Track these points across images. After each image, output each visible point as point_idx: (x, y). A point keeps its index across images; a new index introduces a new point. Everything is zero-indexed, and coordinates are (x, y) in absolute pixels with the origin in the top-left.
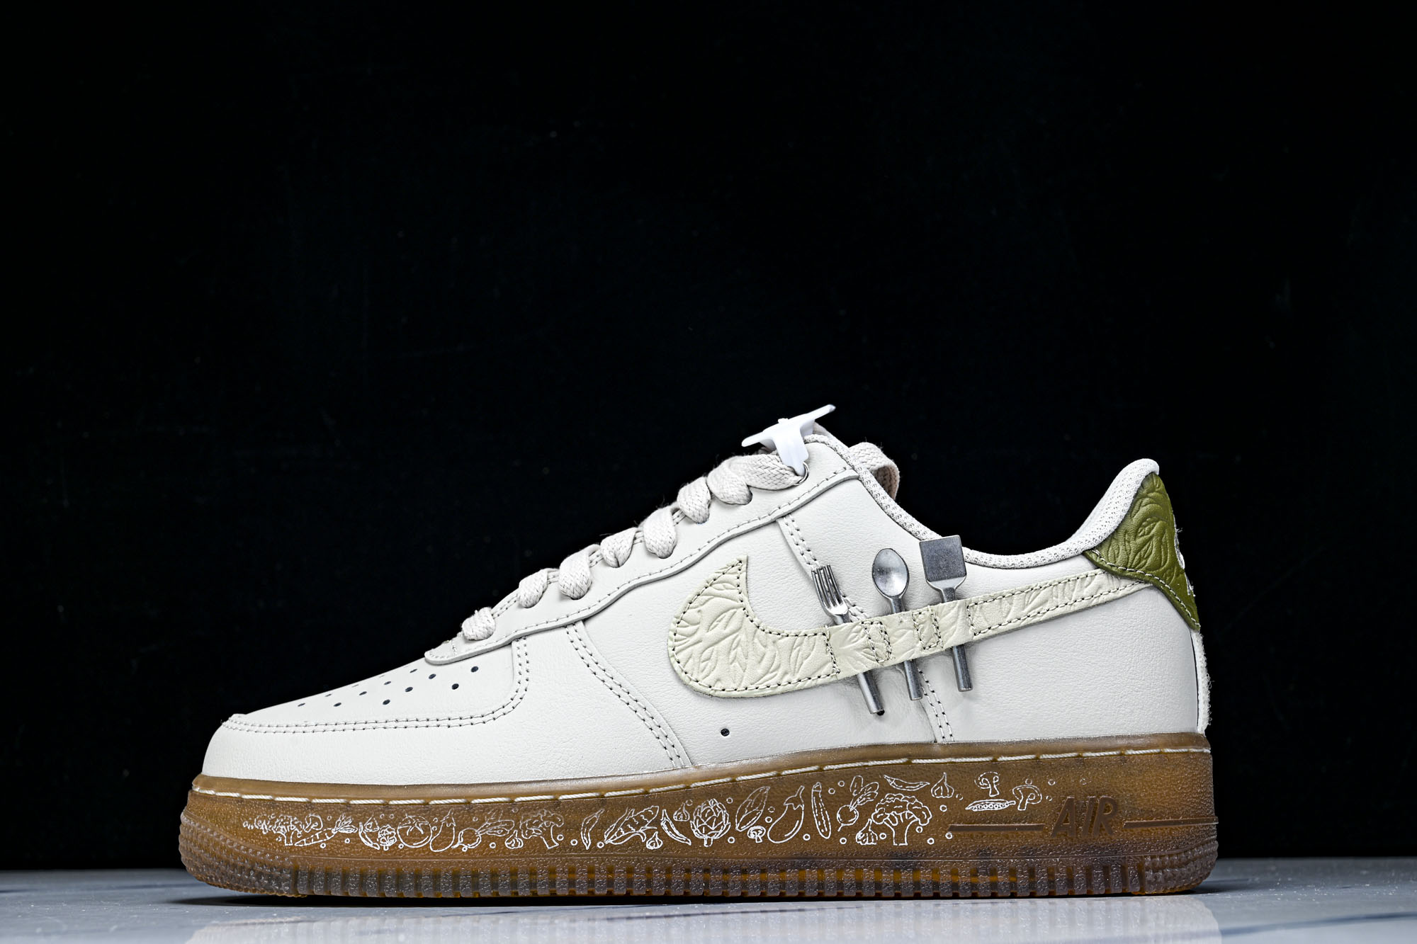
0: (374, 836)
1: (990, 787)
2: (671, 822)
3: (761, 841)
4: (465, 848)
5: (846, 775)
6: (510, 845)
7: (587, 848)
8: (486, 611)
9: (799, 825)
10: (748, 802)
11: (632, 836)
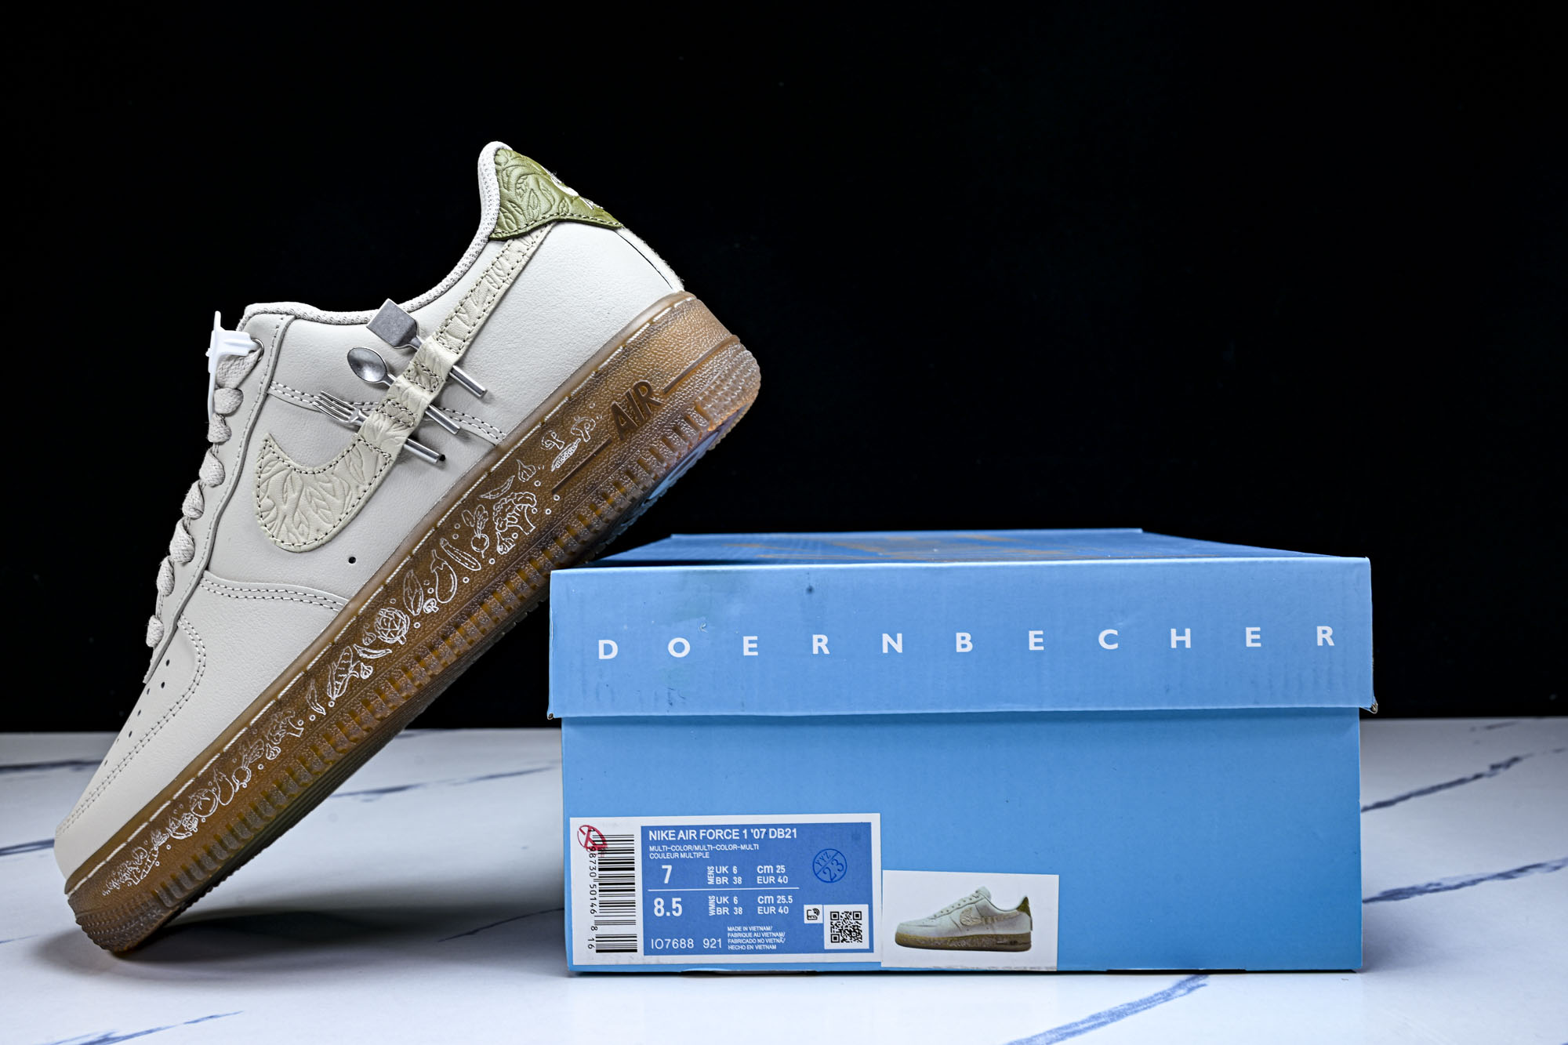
0: (182, 830)
1: (555, 443)
2: (366, 649)
3: (438, 609)
4: (245, 785)
5: (455, 518)
6: (272, 757)
7: (325, 714)
8: (152, 620)
9: (454, 577)
10: (406, 592)
11: (347, 680)
